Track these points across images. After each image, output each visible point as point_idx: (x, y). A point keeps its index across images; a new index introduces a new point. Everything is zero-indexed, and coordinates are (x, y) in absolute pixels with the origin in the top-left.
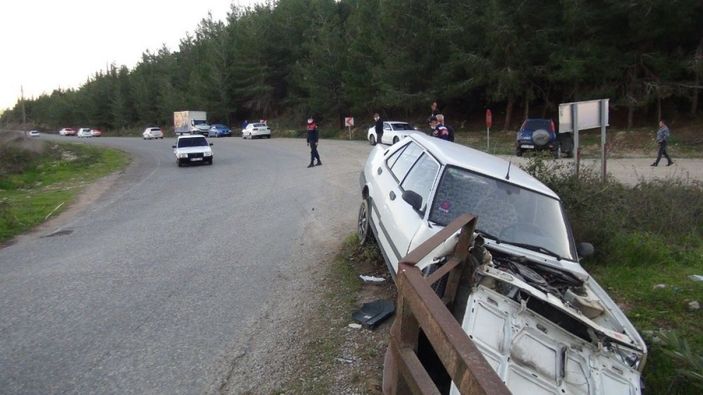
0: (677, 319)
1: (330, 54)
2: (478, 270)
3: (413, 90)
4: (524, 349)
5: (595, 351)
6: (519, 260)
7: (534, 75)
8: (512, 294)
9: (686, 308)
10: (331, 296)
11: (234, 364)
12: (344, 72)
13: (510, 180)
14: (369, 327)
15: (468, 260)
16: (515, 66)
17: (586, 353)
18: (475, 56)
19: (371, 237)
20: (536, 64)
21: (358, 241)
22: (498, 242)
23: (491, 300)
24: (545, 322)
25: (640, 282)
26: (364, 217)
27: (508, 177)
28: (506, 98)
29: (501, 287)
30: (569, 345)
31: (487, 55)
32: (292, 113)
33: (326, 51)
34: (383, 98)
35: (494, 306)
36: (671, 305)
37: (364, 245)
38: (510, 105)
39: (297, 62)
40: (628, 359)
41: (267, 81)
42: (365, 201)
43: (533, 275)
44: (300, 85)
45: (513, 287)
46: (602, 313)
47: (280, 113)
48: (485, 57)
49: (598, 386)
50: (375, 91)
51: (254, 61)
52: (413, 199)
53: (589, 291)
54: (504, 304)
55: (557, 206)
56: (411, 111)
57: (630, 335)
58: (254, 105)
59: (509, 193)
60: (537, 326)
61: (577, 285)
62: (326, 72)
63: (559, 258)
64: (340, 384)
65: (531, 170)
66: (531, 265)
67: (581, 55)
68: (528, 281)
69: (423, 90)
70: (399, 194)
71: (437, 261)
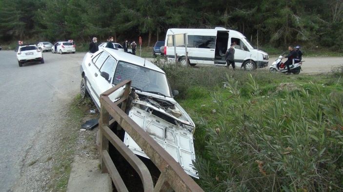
0: (208, 116)
1: (58, 7)
2: (133, 102)
3: (103, 26)
4: (151, 130)
5: (177, 128)
6: (150, 97)
7: (160, 21)
8: (146, 109)
9: (212, 112)
10: (70, 120)
11: (27, 152)
12: (66, 16)
13: (146, 67)
14: (90, 129)
15: (129, 98)
16: (152, 16)
17: (174, 129)
18: (133, 11)
19: (87, 94)
20: (161, 16)
21: (81, 97)
22: (141, 91)
23: (138, 112)
24: (159, 119)
25: (197, 104)
26: (83, 85)
27: (144, 65)
28: (148, 31)
29: (142, 107)
30: (168, 126)
31: (138, 10)
32: (38, 37)
33: (55, 5)
34: (88, 30)
35: (140, 114)
36: (207, 112)
37: (84, 98)
38: (150, 35)
39: (39, 10)
40: (189, 130)
41: (21, 19)
42: (83, 79)
43: (155, 103)
44: (42, 23)
45: (146, 107)
46: (181, 115)
47: (30, 37)
48: (138, 12)
49: (178, 139)
50: (83, 26)
51: (12, 8)
52: (105, 76)
53: (176, 108)
54: (143, 113)
55: (164, 76)
56: (103, 37)
57: (190, 122)
58: (14, 33)
59: (145, 72)
60: (156, 121)
61: (172, 106)
62: (55, 16)
63: (165, 96)
64: (79, 150)
65: (155, 63)
66: (154, 99)
67: (180, 13)
68: (153, 105)
69: (108, 26)
70: (99, 74)
71: (117, 100)
